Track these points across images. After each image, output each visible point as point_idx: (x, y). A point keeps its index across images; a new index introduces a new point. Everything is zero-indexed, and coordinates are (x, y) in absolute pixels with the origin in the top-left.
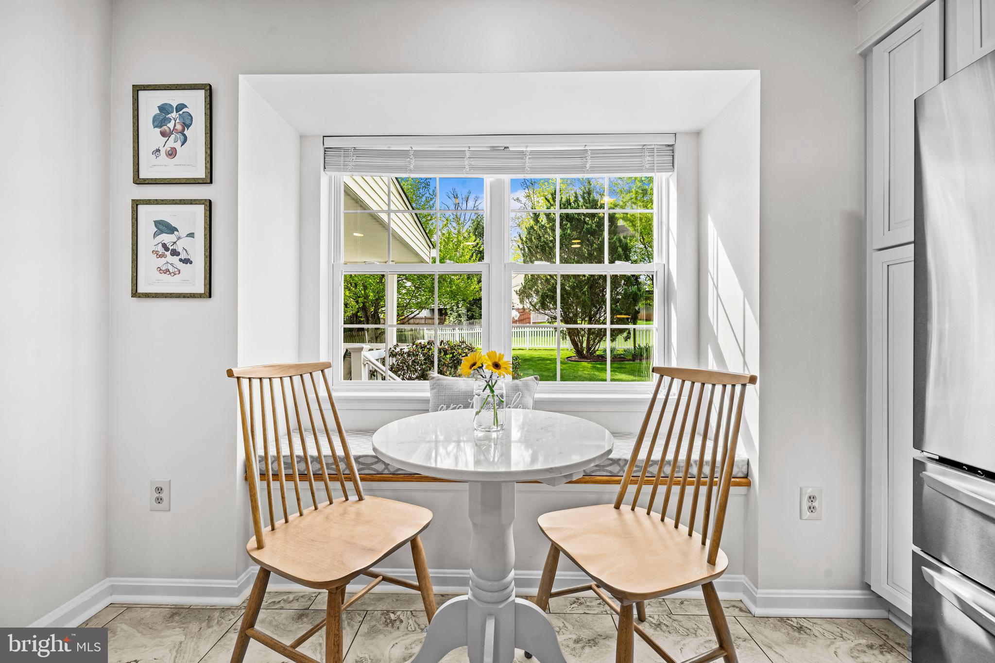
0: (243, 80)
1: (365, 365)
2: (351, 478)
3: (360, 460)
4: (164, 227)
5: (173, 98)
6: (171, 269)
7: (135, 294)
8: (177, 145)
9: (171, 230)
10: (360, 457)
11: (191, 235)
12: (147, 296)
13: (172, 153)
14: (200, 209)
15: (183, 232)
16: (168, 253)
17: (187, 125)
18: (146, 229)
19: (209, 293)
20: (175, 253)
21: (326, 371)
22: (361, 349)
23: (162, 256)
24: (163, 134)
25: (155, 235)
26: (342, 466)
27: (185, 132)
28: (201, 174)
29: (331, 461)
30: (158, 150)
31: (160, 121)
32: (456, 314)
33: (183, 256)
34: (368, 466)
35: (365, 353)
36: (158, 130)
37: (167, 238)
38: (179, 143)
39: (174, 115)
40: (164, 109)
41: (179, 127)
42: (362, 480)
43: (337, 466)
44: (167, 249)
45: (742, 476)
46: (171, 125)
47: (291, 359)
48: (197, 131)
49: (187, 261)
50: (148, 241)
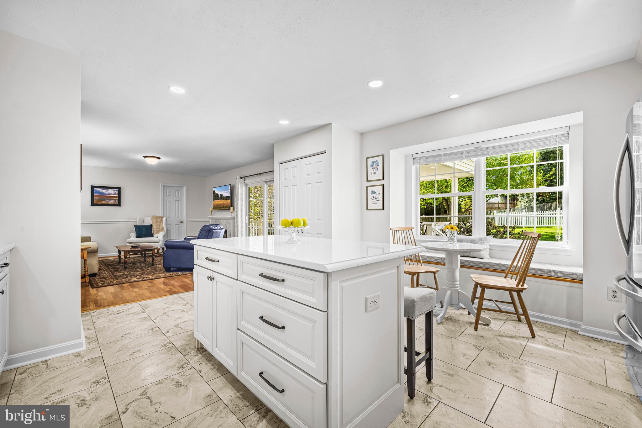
0: (391, 151)
1: (433, 232)
2: (419, 262)
3: (423, 257)
4: (373, 192)
5: (374, 159)
6: (375, 203)
7: (367, 209)
8: (376, 171)
9: (375, 193)
10: (422, 256)
11: (379, 194)
12: (370, 210)
13: (375, 173)
14: (381, 187)
15: (377, 193)
16: (374, 199)
17: (378, 166)
18: (369, 193)
19: (383, 209)
20: (376, 199)
21: (412, 230)
22: (431, 224)
23: (373, 200)
24: (373, 169)
25: (371, 194)
26: (417, 258)
27: (378, 168)
28: (381, 178)
29: (414, 256)
30: (372, 173)
31: (372, 166)
32: (527, 199)
33: (377, 199)
34: (425, 259)
35: (433, 226)
36: (372, 168)
37: (374, 195)
38: (376, 170)
39: (375, 163)
40: (373, 162)
41: (376, 166)
42: (423, 262)
43: (416, 257)
44: (374, 198)
45: (579, 279)
46: (374, 166)
47: (404, 226)
48: (380, 167)
49: (378, 201)
50: (370, 196)
